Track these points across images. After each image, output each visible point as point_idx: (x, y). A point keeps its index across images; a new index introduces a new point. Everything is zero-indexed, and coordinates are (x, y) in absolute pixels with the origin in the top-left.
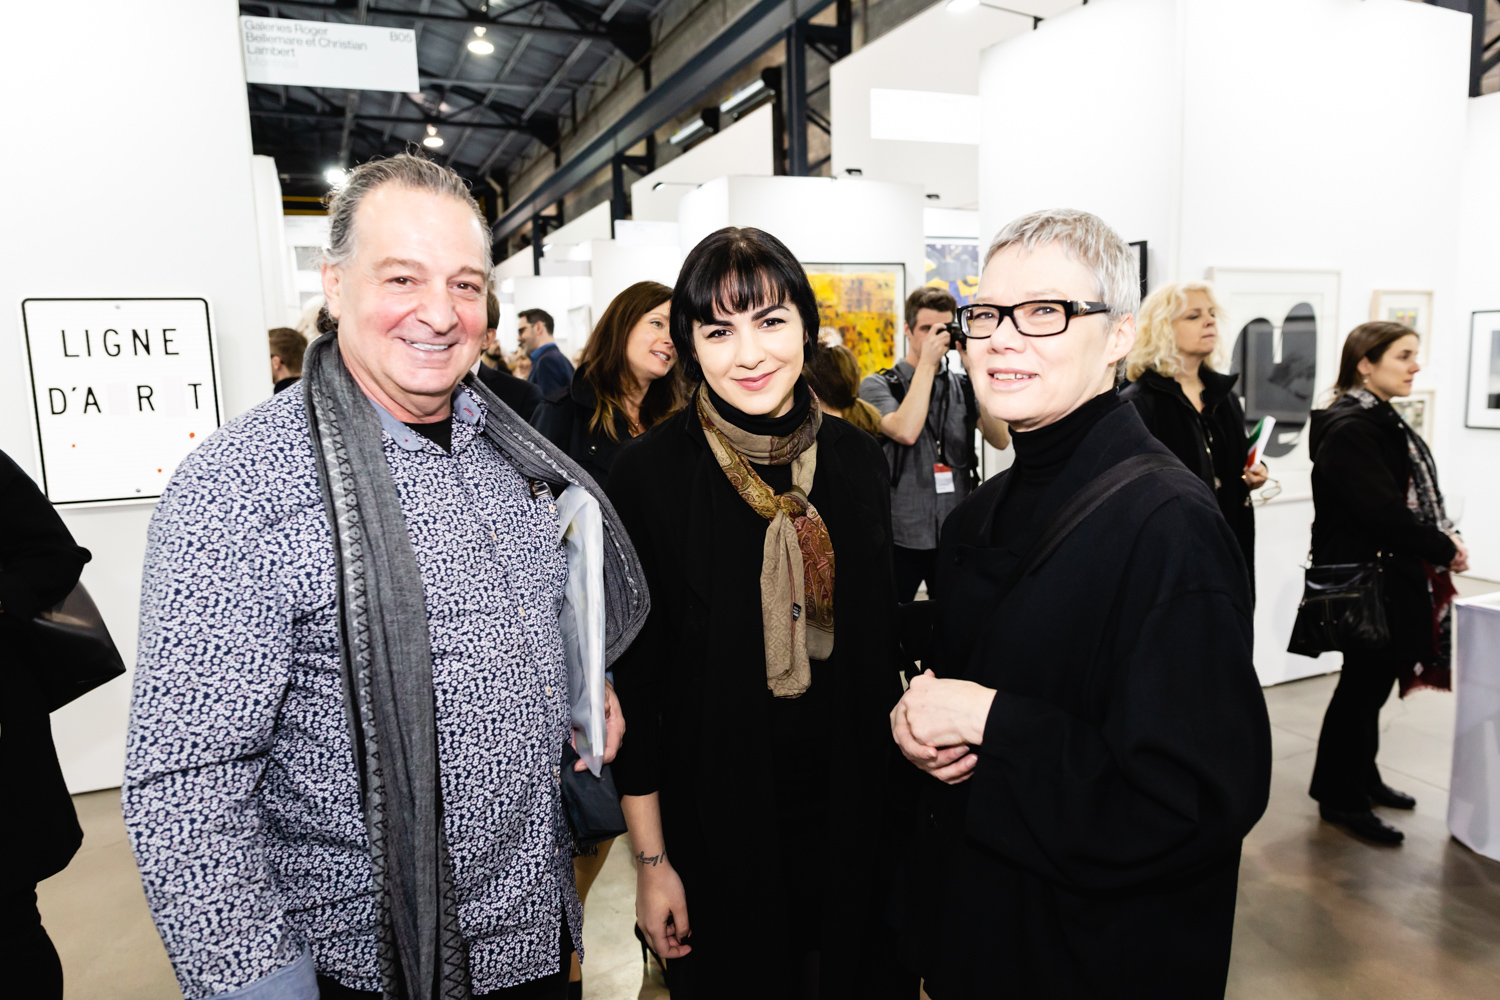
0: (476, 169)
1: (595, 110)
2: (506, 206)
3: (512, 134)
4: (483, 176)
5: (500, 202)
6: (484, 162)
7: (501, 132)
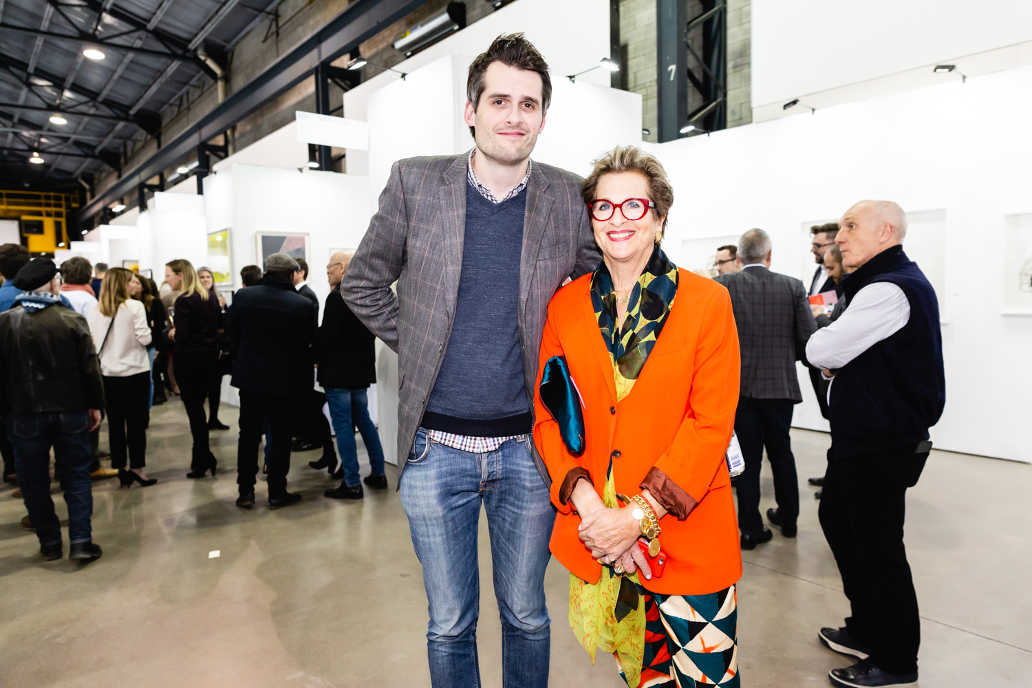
0: (71, 174)
1: (135, 154)
2: (93, 196)
3: (89, 160)
4: (76, 178)
5: (88, 195)
6: (76, 170)
7: (82, 159)
